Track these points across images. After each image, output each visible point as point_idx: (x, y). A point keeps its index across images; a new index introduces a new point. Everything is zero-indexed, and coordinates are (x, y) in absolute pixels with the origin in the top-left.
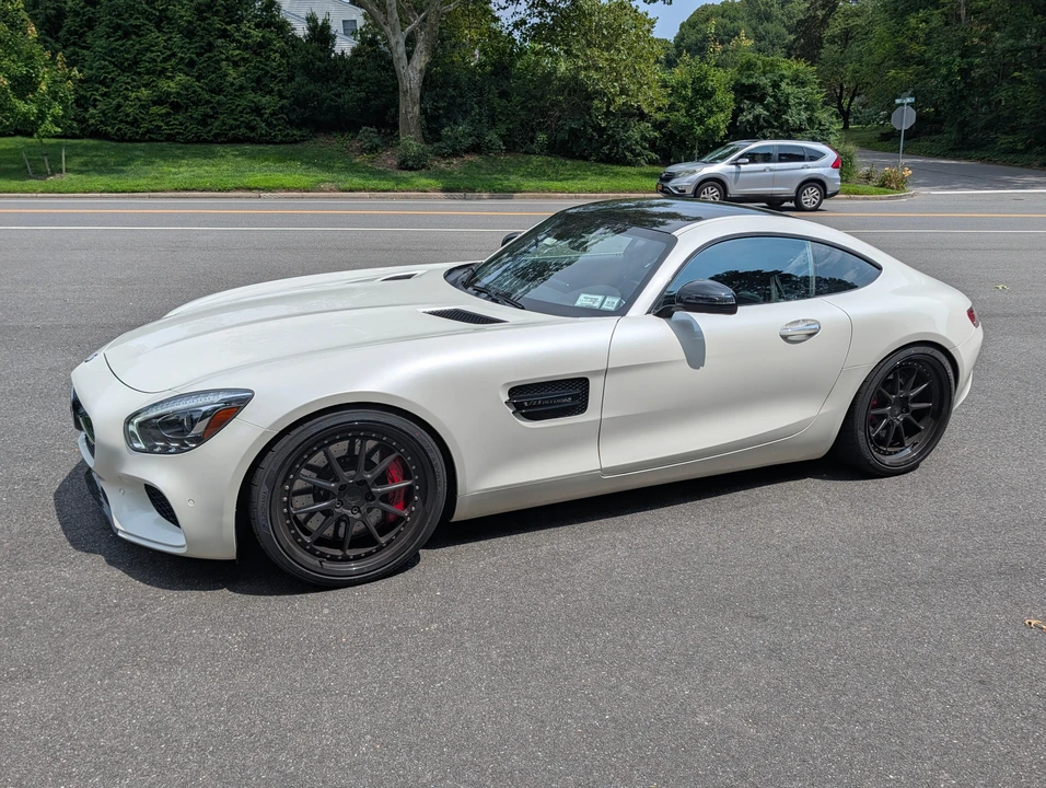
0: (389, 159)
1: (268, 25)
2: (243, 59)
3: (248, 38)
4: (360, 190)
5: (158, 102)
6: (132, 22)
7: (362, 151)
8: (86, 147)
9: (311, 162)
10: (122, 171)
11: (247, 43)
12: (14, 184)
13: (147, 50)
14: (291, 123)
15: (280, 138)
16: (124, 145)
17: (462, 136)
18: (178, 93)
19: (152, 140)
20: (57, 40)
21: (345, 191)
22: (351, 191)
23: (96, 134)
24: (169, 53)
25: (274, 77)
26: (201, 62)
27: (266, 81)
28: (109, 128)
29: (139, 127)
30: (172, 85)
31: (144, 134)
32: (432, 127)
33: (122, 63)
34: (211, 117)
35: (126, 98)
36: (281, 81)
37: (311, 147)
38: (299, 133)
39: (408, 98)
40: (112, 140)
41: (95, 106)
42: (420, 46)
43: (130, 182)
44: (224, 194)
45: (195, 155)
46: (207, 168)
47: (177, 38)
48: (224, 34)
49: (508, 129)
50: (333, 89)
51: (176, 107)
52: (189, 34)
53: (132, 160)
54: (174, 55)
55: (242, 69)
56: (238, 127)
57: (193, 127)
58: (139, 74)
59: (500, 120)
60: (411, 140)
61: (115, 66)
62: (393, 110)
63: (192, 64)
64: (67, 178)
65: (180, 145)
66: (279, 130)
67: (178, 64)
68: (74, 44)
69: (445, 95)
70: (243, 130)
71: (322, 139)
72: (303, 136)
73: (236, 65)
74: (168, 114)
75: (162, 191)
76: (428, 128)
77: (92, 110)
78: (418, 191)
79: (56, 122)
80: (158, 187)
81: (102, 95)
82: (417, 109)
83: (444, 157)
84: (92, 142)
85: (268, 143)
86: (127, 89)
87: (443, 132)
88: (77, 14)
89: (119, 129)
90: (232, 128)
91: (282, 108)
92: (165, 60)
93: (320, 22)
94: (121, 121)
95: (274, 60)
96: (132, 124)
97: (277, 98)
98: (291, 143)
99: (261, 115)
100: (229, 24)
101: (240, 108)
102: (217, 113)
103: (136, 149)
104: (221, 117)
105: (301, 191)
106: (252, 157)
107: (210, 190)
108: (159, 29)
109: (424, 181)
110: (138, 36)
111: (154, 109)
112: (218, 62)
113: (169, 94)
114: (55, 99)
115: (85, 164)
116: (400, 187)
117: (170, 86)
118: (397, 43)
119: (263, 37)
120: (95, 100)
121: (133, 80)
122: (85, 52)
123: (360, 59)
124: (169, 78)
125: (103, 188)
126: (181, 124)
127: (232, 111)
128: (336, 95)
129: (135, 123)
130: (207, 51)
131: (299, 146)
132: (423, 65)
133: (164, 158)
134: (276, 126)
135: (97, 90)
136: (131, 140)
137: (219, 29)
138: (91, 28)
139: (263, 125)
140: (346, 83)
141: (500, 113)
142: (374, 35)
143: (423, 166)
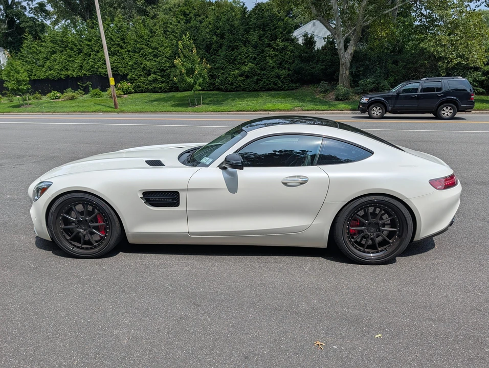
0: (332, 96)
1: (287, 40)
2: (276, 55)
3: (278, 46)
4: (311, 110)
5: (241, 75)
6: (235, 44)
7: (321, 92)
8: (213, 95)
9: (296, 98)
10: (222, 103)
11: (278, 49)
12: (184, 109)
13: (239, 54)
14: (292, 81)
15: (286, 88)
16: (226, 93)
17: (369, 84)
18: (248, 71)
19: (237, 91)
20: (209, 53)
21: (305, 111)
22: (308, 111)
23: (219, 89)
24: (247, 55)
25: (287, 62)
26: (259, 58)
27: (283, 64)
28: (222, 87)
29: (233, 86)
30: (247, 68)
31: (234, 88)
32: (355, 79)
33: (230, 61)
34: (260, 80)
35: (229, 74)
36: (290, 63)
37: (299, 91)
38: (295, 85)
39: (344, 67)
40: (224, 91)
41: (218, 78)
42: (352, 42)
43: (222, 108)
44: (255, 112)
45: (251, 97)
46: (253, 102)
47: (250, 49)
48: (269, 45)
49: (395, 79)
50: (311, 65)
51: (247, 77)
52: (255, 47)
53: (227, 99)
54: (249, 56)
55: (275, 59)
56: (270, 84)
57: (253, 85)
58: (236, 64)
59: (391, 75)
60: (343, 87)
61: (227, 62)
62: (337, 73)
63: (255, 59)
64: (202, 107)
65: (246, 92)
66: (287, 85)
67: (250, 59)
68: (215, 54)
69: (364, 65)
70: (272, 85)
71: (305, 87)
72: (297, 87)
73: (272, 58)
74: (244, 80)
75: (232, 111)
76: (353, 81)
77: (217, 80)
78: (339, 110)
79: (200, 85)
80: (231, 110)
81: (221, 74)
82: (348, 72)
83: (358, 94)
84: (216, 92)
85: (282, 90)
86: (230, 71)
87: (360, 82)
88: (217, 43)
89: (226, 87)
90: (268, 84)
91: (288, 75)
92: (246, 58)
93: (309, 36)
94: (227, 84)
95: (288, 54)
96: (230, 85)
97: (287, 71)
98: (291, 90)
99: (279, 78)
100: (271, 41)
101: (271, 76)
102: (262, 78)
103: (230, 94)
104: (264, 80)
105: (286, 111)
106: (273, 96)
107: (250, 111)
108: (245, 46)
109: (343, 106)
110: (237, 49)
111: (239, 78)
112: (265, 57)
113: (245, 72)
114: (200, 76)
115: (211, 101)
116: (330, 109)
117: (246, 68)
118: (340, 42)
119: (284, 45)
120: (219, 76)
121: (233, 67)
122: (218, 57)
123: (325, 51)
124: (246, 65)
125: (212, 110)
126: (248, 84)
127: (269, 77)
128: (312, 68)
129: (232, 84)
130: (261, 53)
131: (294, 91)
132: (352, 51)
133: (239, 98)
134: (285, 83)
135: (220, 72)
136: (230, 91)
137: (267, 44)
138: (221, 48)
139: (280, 83)
140: (317, 63)
141: (392, 72)
142: (333, 40)
143: (347, 99)
